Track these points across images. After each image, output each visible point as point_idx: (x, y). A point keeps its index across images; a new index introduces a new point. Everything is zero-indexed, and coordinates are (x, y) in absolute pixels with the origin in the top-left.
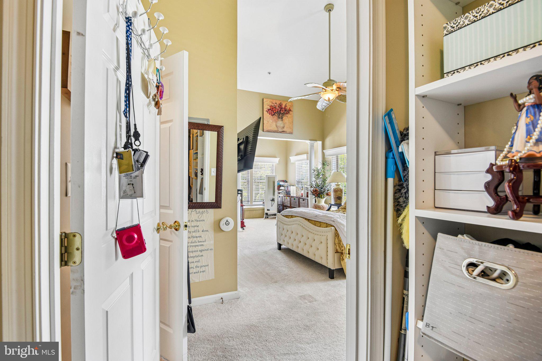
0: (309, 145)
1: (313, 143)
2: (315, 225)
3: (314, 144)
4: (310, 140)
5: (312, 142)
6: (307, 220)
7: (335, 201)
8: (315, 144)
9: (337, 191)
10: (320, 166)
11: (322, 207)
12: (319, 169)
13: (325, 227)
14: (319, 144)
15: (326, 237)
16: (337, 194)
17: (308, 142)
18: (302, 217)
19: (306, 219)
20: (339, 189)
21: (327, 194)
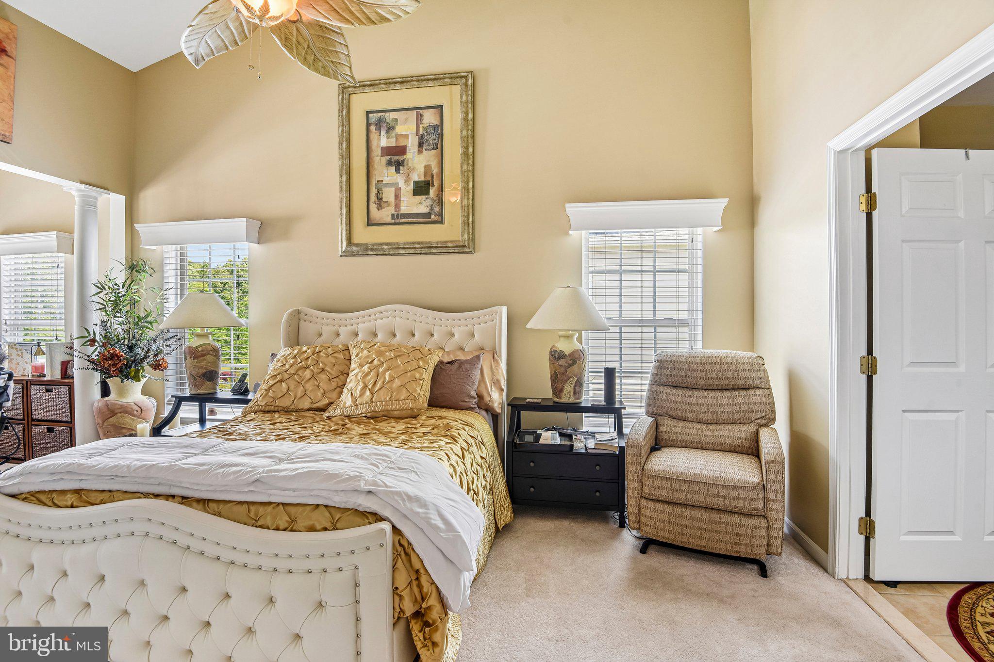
0: (77, 199)
1: (94, 194)
2: (256, 523)
3: (96, 199)
4: (82, 183)
5: (93, 191)
6: (195, 504)
7: (195, 384)
8: (99, 199)
9: (203, 355)
10: (120, 276)
11: (135, 407)
12: (121, 285)
13: (325, 529)
14: (116, 202)
15: (347, 574)
16: (204, 363)
17: (74, 189)
18: (156, 496)
19: (185, 500)
20: (209, 348)
21: (157, 366)
